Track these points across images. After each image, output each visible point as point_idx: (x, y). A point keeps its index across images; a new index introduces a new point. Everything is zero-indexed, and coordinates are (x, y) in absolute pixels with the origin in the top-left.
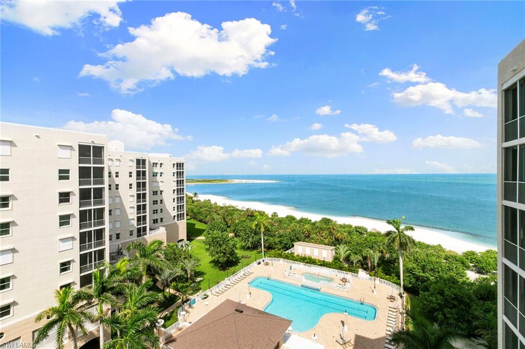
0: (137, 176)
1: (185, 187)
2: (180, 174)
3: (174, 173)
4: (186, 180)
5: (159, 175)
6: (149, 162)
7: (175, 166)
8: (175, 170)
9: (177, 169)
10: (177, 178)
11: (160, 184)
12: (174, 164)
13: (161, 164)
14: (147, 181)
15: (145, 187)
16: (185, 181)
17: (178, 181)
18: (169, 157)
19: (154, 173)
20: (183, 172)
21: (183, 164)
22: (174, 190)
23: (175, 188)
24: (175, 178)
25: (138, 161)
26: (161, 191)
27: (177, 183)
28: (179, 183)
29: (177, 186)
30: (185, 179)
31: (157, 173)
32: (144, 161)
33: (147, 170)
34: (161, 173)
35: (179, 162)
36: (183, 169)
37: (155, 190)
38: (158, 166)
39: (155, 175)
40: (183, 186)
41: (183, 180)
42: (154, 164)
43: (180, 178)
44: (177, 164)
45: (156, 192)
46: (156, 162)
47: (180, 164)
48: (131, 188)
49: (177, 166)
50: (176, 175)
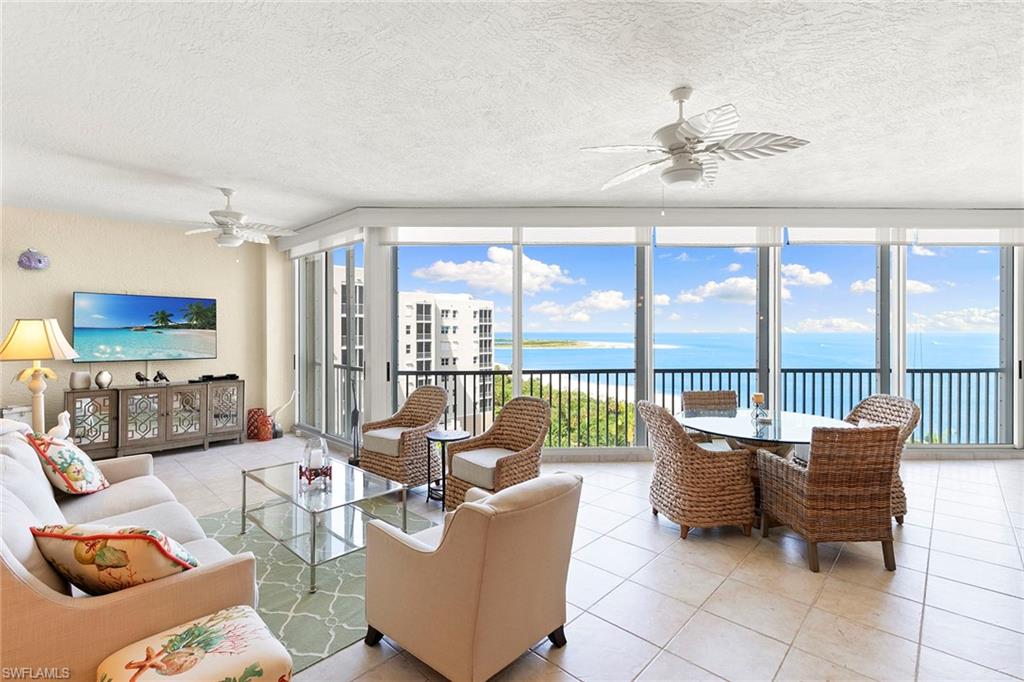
0: (418, 332)
1: (493, 353)
2: (485, 329)
3: (475, 328)
4: (496, 340)
5: (450, 331)
6: (436, 309)
7: (478, 315)
8: (477, 323)
9: (481, 321)
10: (481, 336)
11: (453, 346)
12: (475, 313)
13: (455, 312)
14: (433, 340)
15: (429, 350)
16: (493, 342)
17: (481, 341)
18: (467, 299)
19: (443, 328)
20: (490, 326)
21: (490, 311)
22: (475, 358)
23: (478, 354)
24: (477, 337)
25: (419, 307)
26: (455, 359)
27: (481, 346)
28: (484, 344)
29: (481, 351)
30: (493, 338)
31: (447, 328)
32: (428, 307)
33: (433, 322)
34: (455, 328)
35: (484, 309)
36: (490, 321)
37: (444, 357)
38: (450, 315)
39: (444, 331)
40: (490, 351)
41: (490, 341)
42: (443, 312)
43: (486, 336)
44: (481, 311)
45: (447, 360)
46: (447, 309)
47: (486, 311)
48: (408, 352)
49: (481, 316)
50: (478, 330)
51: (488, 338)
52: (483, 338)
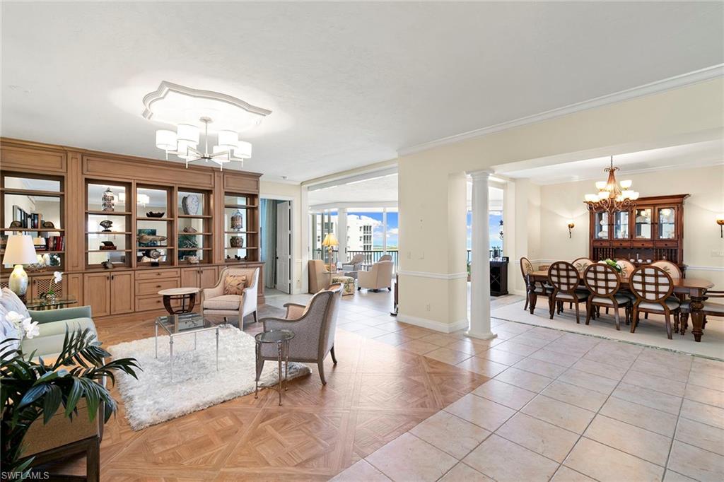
2: (367, 238)
3: (361, 237)
7: (362, 229)
8: (362, 234)
9: (364, 233)
10: (364, 242)
12: (361, 228)
17: (365, 246)
18: (356, 219)
20: (370, 236)
21: (370, 226)
24: (362, 243)
30: (372, 244)
35: (366, 225)
36: (370, 233)
41: (370, 246)
43: (368, 242)
44: (365, 227)
47: (367, 227)
49: (364, 230)
50: (362, 239)
51: (369, 244)
52: (366, 244)
